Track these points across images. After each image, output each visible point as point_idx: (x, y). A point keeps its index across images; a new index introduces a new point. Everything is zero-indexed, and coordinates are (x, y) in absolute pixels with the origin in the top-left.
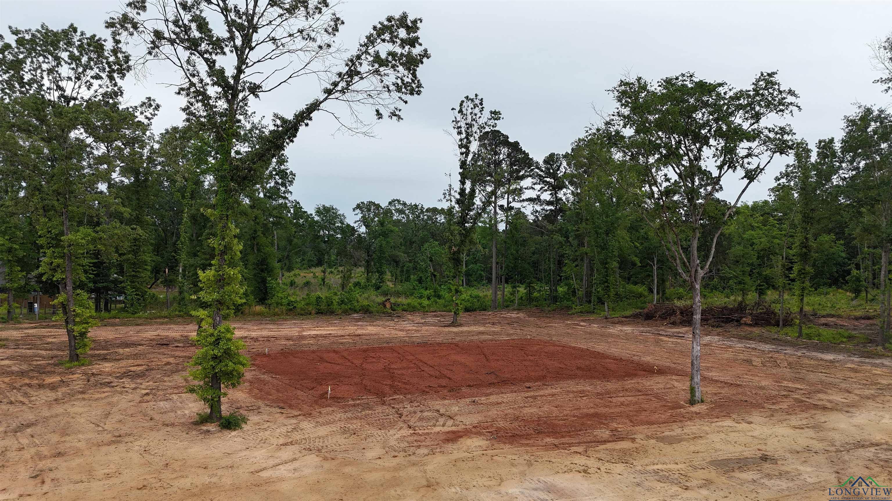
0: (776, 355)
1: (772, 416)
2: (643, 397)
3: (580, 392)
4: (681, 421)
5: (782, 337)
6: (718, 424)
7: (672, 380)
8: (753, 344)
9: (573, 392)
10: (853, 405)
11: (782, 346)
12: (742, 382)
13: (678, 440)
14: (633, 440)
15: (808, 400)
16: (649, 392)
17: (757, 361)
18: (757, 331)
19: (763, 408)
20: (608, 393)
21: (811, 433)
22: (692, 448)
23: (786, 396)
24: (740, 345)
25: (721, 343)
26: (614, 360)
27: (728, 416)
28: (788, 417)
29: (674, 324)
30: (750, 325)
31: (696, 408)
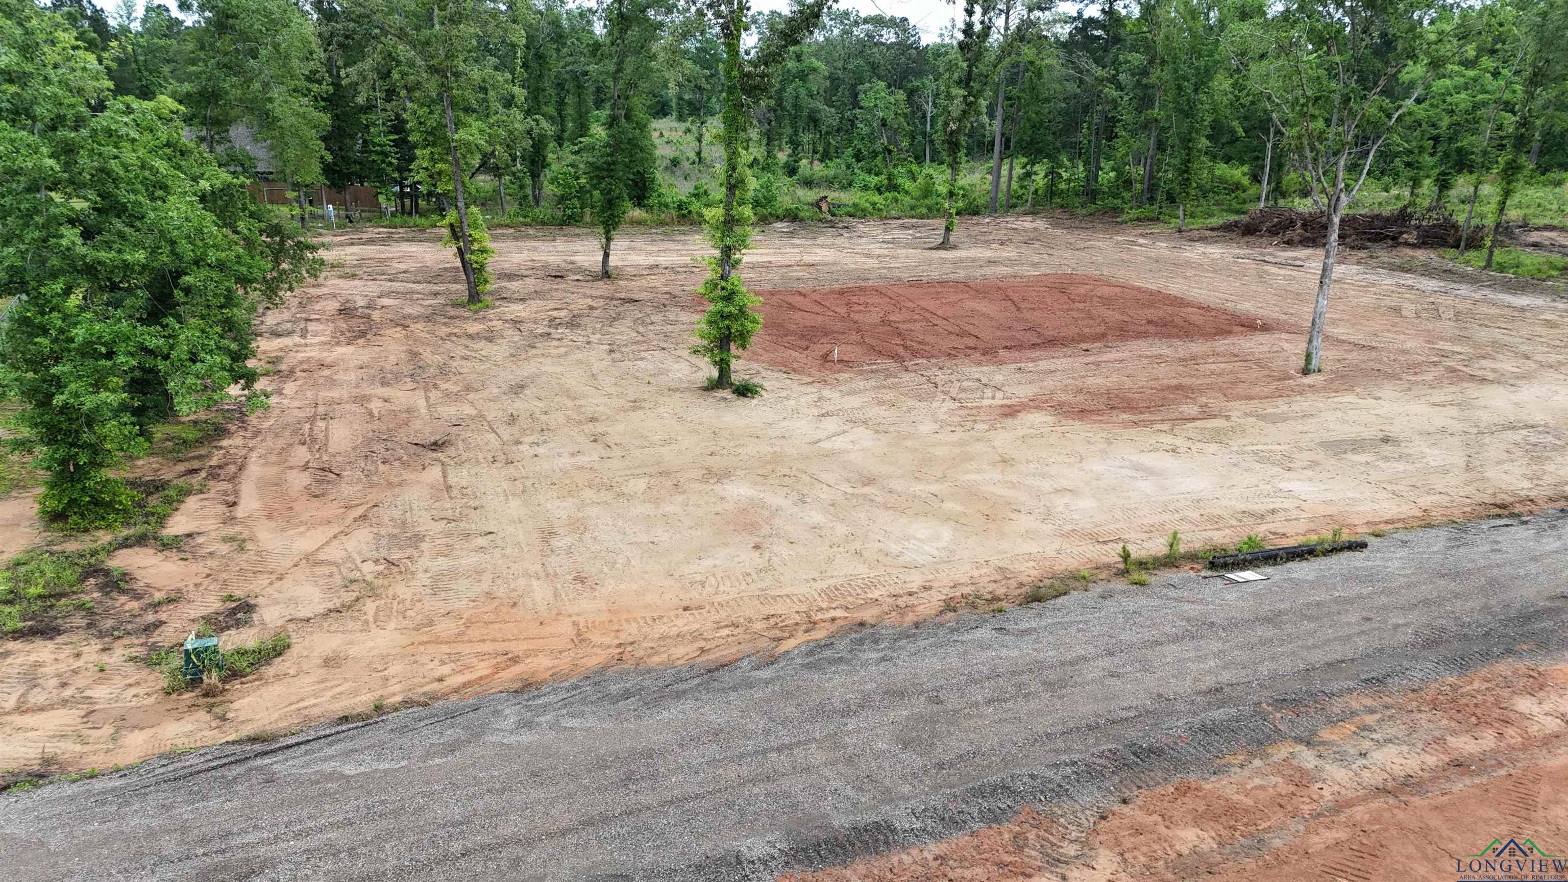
0: (1441, 299)
1: (1410, 389)
2: (1239, 364)
3: (1156, 357)
4: (1288, 396)
5: (1461, 267)
6: (1336, 399)
7: (1280, 339)
8: (1409, 279)
9: (1147, 357)
10: (1526, 377)
11: (1455, 282)
12: (1380, 342)
13: (1284, 418)
14: (1228, 418)
15: (1464, 369)
16: (1249, 358)
17: (1409, 309)
18: (1421, 255)
19: (1400, 379)
20: (1194, 358)
21: (1453, 411)
22: (1300, 428)
23: (1435, 364)
24: (1389, 281)
25: (1360, 277)
26: (1199, 308)
27: (1351, 389)
28: (1430, 391)
29: (1289, 243)
30: (1414, 246)
31: (1309, 380)
